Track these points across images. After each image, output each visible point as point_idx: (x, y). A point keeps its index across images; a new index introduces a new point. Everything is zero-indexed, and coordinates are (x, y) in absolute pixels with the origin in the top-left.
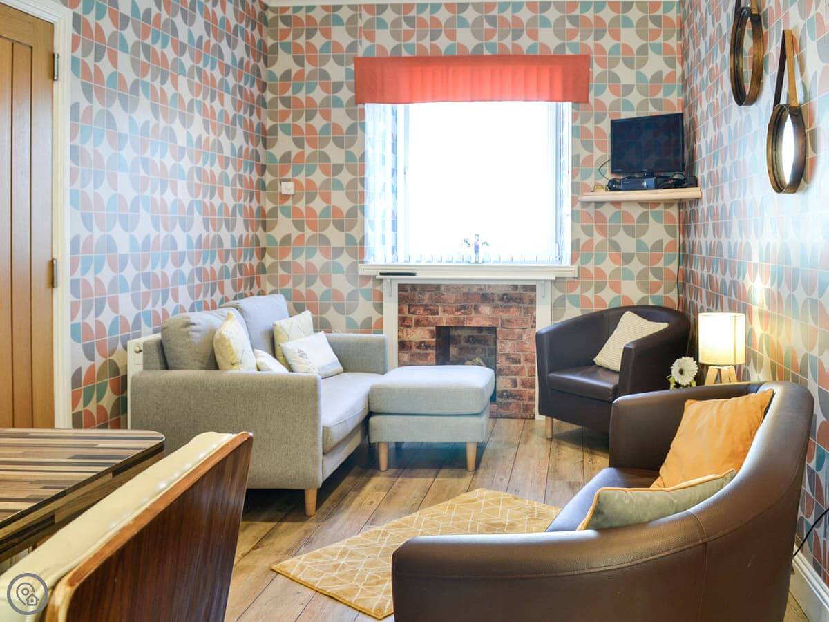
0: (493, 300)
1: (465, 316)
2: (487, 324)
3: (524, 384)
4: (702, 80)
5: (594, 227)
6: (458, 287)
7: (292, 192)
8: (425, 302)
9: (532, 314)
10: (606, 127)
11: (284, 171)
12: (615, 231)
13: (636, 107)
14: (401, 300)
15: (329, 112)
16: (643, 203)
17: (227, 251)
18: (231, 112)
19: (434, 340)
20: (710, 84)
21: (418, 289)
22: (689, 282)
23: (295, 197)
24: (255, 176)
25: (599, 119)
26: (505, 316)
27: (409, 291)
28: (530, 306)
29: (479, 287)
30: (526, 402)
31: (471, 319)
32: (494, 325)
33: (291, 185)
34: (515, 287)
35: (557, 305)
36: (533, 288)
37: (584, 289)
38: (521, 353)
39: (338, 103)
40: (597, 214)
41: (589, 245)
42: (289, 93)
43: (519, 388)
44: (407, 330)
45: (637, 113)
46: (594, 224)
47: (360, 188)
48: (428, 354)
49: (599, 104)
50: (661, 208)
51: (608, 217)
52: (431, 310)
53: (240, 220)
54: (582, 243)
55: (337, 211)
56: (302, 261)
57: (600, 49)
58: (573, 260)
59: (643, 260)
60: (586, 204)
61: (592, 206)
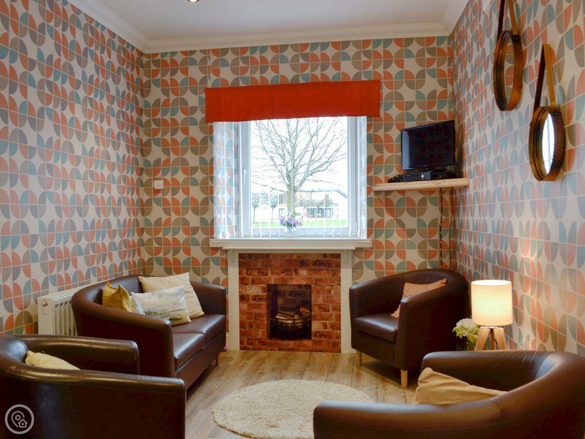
0: (309, 265)
1: (288, 277)
2: (304, 283)
3: (332, 326)
4: (469, 94)
5: (385, 210)
6: (282, 255)
7: (162, 187)
8: (258, 267)
9: (338, 275)
10: (393, 134)
11: (156, 172)
12: (401, 213)
13: (417, 117)
14: (241, 265)
15: (188, 129)
16: (422, 191)
17: (115, 231)
18: (116, 130)
19: (265, 294)
20: (475, 97)
21: (253, 257)
22: (459, 251)
23: (164, 191)
24: (135, 177)
25: (388, 128)
26: (317, 276)
27: (247, 259)
28: (337, 269)
29: (298, 255)
30: (334, 340)
31: (292, 279)
32: (310, 284)
33: (161, 182)
34: (325, 255)
35: (357, 269)
36: (338, 256)
37: (377, 257)
38: (330, 304)
39: (194, 122)
40: (386, 199)
41: (380, 223)
42: (159, 116)
43: (329, 329)
44: (245, 287)
45: (417, 123)
46: (384, 207)
47: (210, 184)
48: (261, 305)
49: (388, 117)
50: (436, 194)
51: (395, 202)
52: (263, 272)
53: (124, 208)
54: (375, 222)
55: (194, 201)
56: (169, 237)
57: (388, 75)
58: (369, 235)
59: (422, 234)
60: (378, 193)
61: (383, 195)
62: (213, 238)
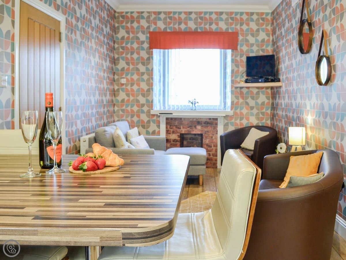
0: (202, 124)
1: (191, 130)
2: (199, 133)
3: (213, 155)
5: (240, 97)
6: (188, 119)
7: (125, 82)
8: (176, 125)
9: (216, 129)
10: (244, 59)
11: (122, 74)
12: (247, 98)
13: (255, 51)
14: (167, 123)
15: (139, 52)
16: (258, 88)
17: (105, 105)
19: (179, 138)
20: (286, 45)
21: (173, 119)
22: (276, 117)
23: (126, 85)
24: (112, 76)
25: (241, 56)
26: (206, 129)
27: (170, 120)
28: (215, 126)
29: (196, 119)
30: (214, 162)
31: (193, 131)
32: (202, 133)
33: (125, 80)
34: (210, 119)
35: (226, 125)
36: (217, 119)
37: (236, 120)
38: (212, 143)
39: (143, 49)
40: (241, 92)
41: (237, 103)
42: (124, 45)
43: (211, 156)
44: (169, 135)
45: (256, 54)
46: (239, 95)
47: (151, 81)
48: (177, 144)
49: (241, 50)
50: (264, 90)
51: (245, 93)
52: (178, 127)
53: (108, 93)
54: (235, 103)
55: (142, 90)
56: (129, 109)
57: (242, 30)
58: (232, 109)
59: (258, 109)
60: (236, 88)
61: (239, 89)
62: (152, 109)
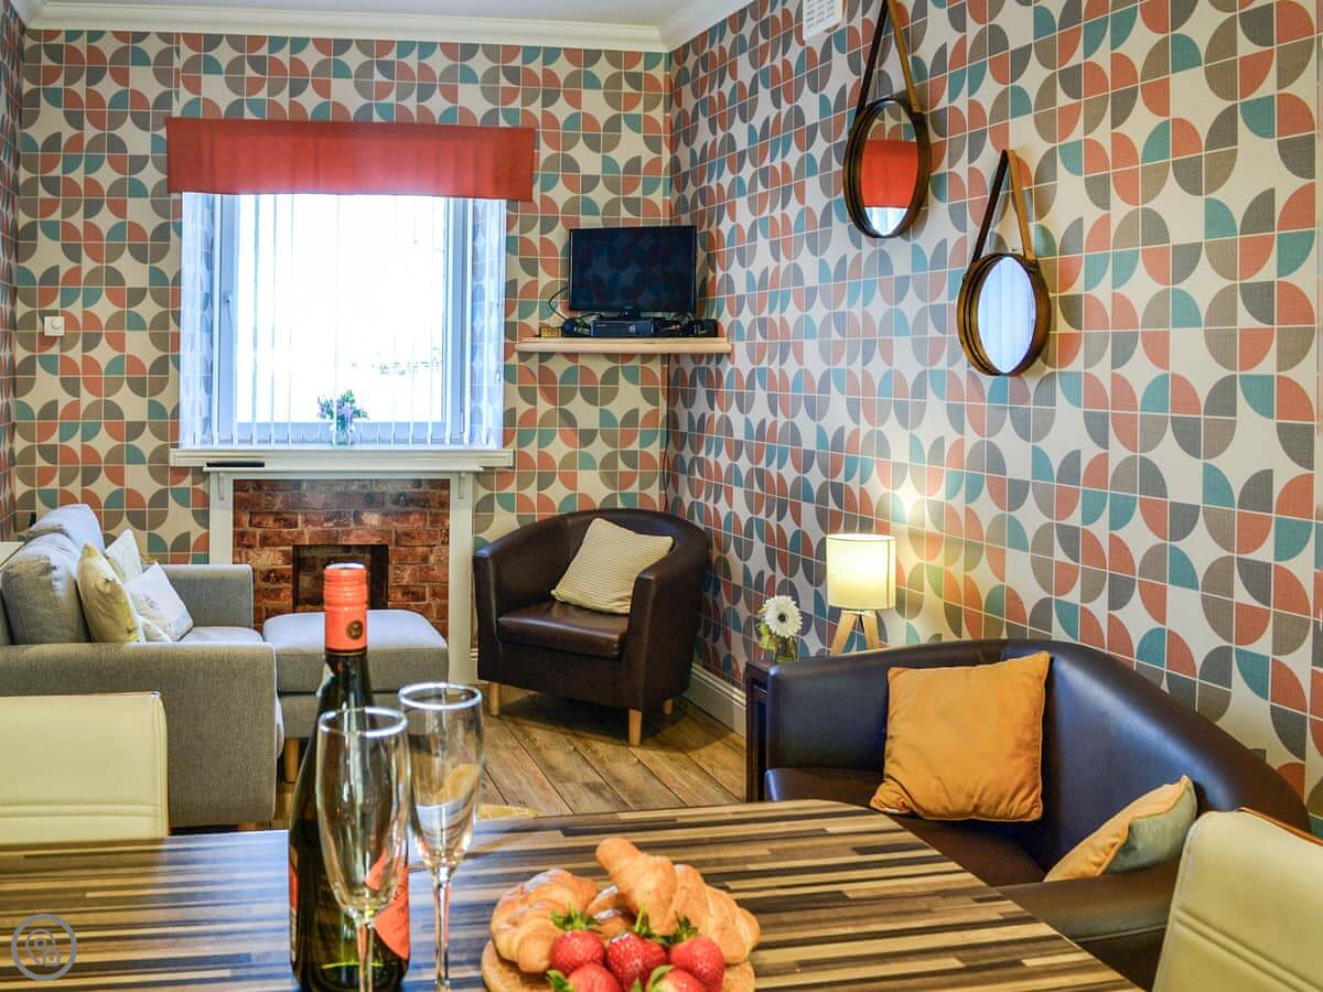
0: (383, 504)
1: (340, 529)
2: (374, 541)
5: (538, 390)
6: (329, 484)
7: (61, 333)
8: (276, 509)
9: (443, 523)
10: (559, 237)
11: (47, 297)
12: (568, 396)
13: (602, 209)
14: (239, 504)
15: (124, 204)
16: (609, 356)
19: (290, 566)
21: (265, 488)
23: (65, 341)
25: (547, 226)
27: (252, 491)
28: (440, 511)
29: (361, 483)
31: (348, 533)
32: (385, 542)
33: (60, 321)
34: (418, 483)
35: (483, 509)
36: (445, 484)
37: (522, 485)
38: (426, 584)
39: (139, 191)
40: (543, 370)
41: (529, 417)
42: (57, 172)
44: (247, 553)
45: (604, 221)
46: (538, 385)
47: (172, 327)
48: (281, 590)
49: (548, 203)
50: (636, 363)
51: (558, 376)
52: (285, 520)
54: (519, 414)
55: (134, 363)
56: (75, 444)
57: (550, 120)
58: (506, 443)
59: (609, 439)
60: (525, 355)
61: (536, 358)
62: (177, 446)
